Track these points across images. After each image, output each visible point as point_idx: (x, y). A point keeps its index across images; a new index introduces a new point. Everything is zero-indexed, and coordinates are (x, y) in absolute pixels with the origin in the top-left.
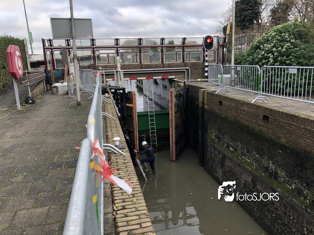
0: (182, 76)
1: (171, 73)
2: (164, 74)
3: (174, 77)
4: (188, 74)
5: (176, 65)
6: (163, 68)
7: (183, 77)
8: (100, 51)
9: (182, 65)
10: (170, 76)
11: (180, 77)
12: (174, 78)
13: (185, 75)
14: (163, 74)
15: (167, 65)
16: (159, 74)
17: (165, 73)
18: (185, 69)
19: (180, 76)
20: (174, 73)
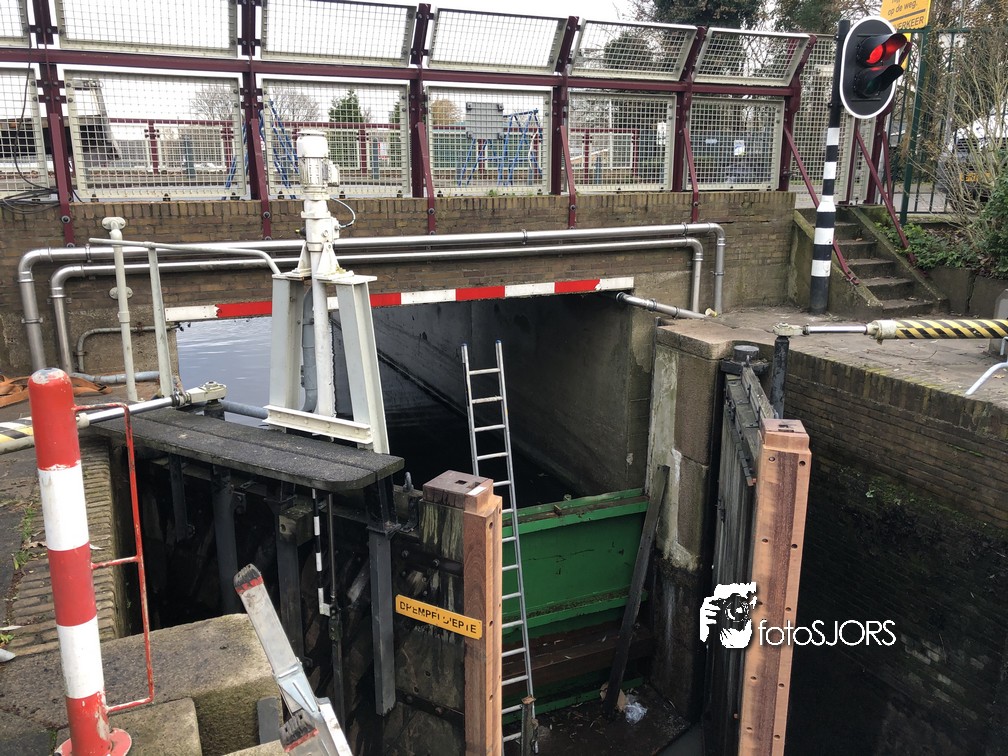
0: (673, 275)
1: (611, 258)
2: (573, 268)
3: (625, 282)
4: (710, 264)
5: (646, 208)
6: (571, 224)
7: (676, 280)
8: (107, 85)
9: (680, 207)
10: (608, 275)
11: (665, 283)
12: (629, 291)
13: (692, 268)
14: (564, 266)
15: (594, 204)
16: (542, 266)
17: (578, 262)
18: (693, 234)
19: (663, 277)
20: (630, 258)
